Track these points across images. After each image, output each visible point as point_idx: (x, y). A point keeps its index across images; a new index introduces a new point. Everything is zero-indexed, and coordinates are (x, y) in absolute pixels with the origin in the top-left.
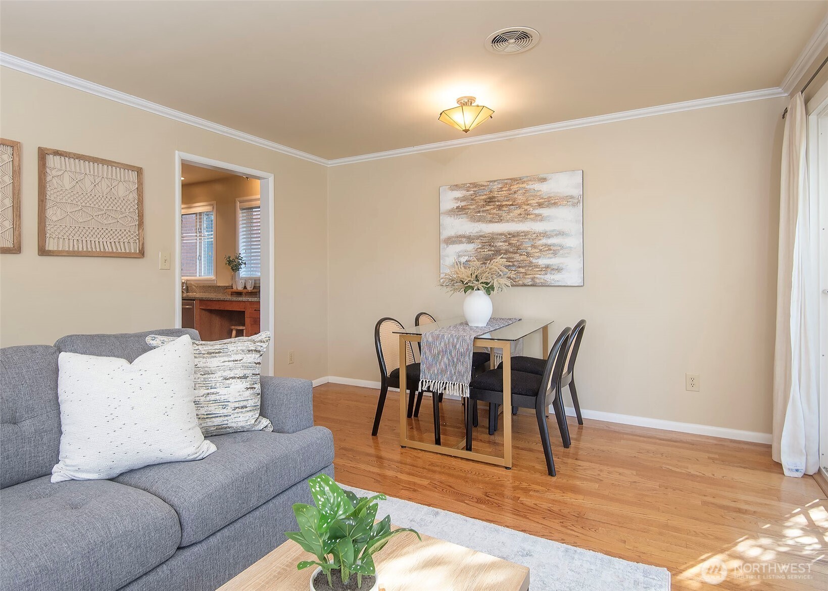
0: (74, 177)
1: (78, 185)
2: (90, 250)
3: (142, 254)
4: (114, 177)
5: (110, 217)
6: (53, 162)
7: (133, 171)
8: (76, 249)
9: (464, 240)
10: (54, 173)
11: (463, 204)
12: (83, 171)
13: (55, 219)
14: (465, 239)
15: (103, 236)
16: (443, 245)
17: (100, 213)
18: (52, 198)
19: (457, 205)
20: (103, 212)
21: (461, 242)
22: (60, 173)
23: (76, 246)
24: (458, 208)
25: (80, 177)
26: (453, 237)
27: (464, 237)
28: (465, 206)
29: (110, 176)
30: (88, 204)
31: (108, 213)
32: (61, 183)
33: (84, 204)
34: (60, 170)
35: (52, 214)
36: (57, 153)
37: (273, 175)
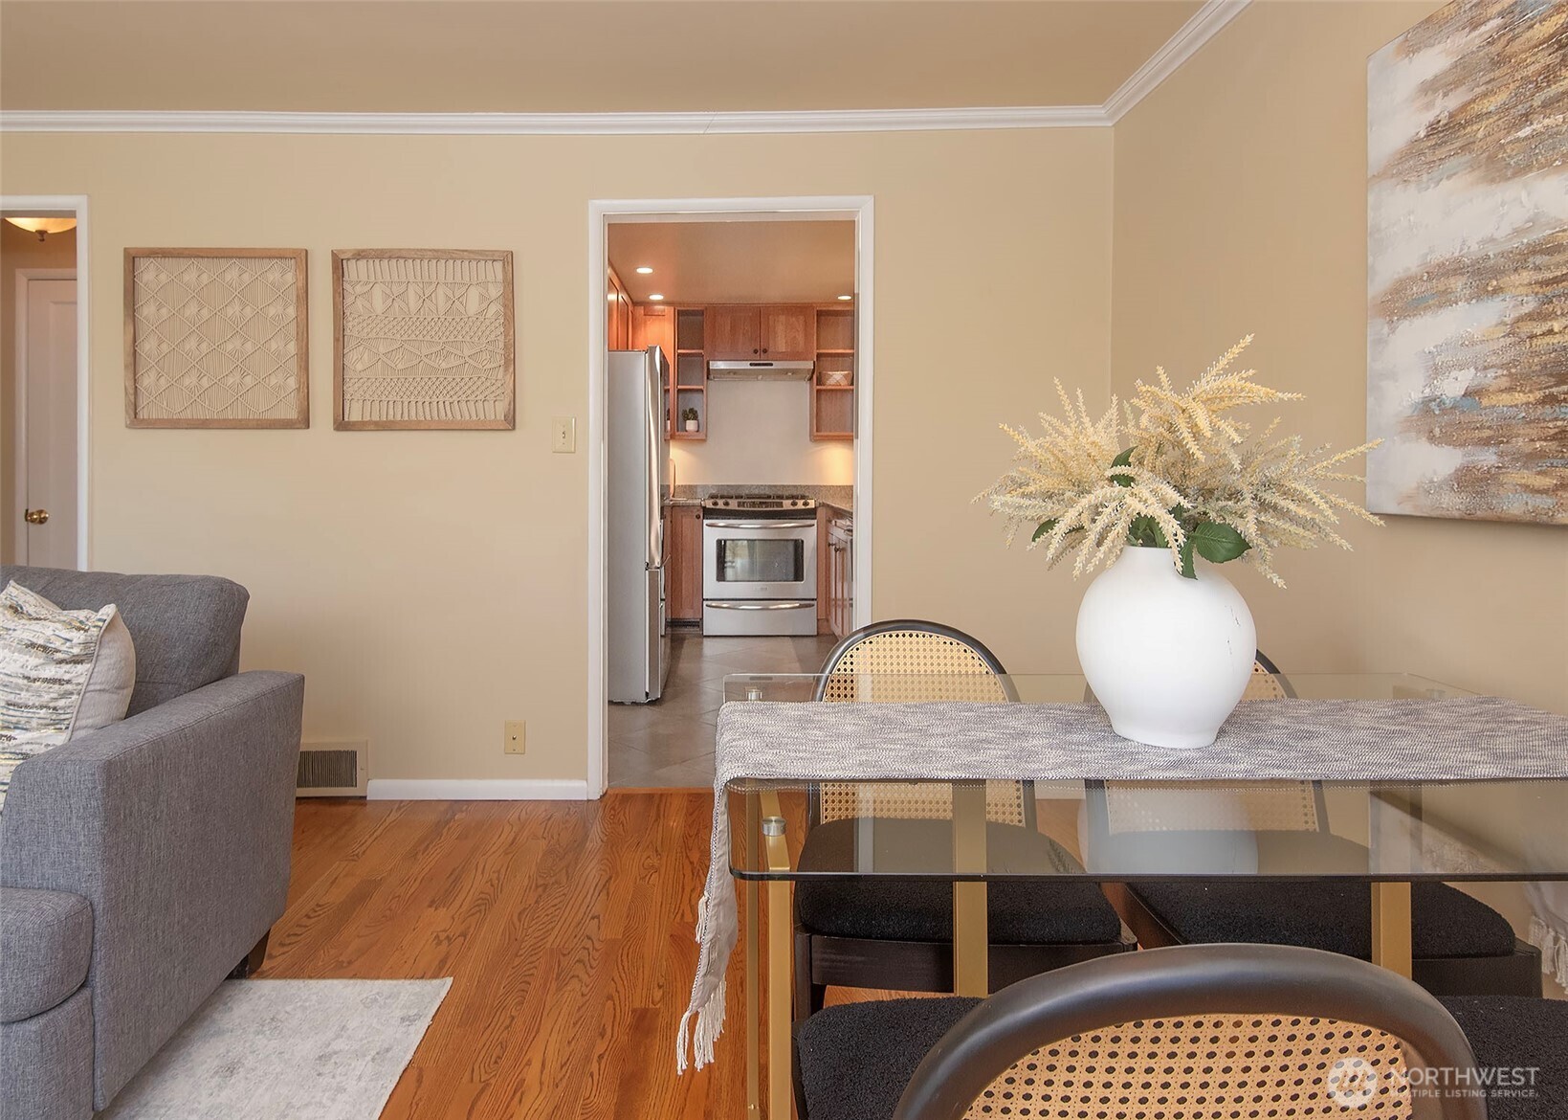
0: (388, 291)
1: (396, 304)
2: (414, 418)
3: (511, 422)
4: (458, 279)
5: (453, 356)
6: (354, 270)
7: (494, 260)
8: (391, 418)
9: (1457, 284)
10: (359, 289)
11: (1453, 102)
12: (404, 279)
13: (359, 367)
14: (1464, 279)
15: (438, 392)
16: (1378, 327)
17: (434, 350)
18: (355, 334)
19: (1430, 117)
20: (439, 348)
21: (1445, 299)
22: (366, 288)
23: (391, 412)
24: (1433, 129)
25: (397, 290)
26: (1413, 279)
27: (1454, 268)
28: (1464, 107)
29: (450, 279)
30: (413, 337)
31: (448, 348)
32: (368, 306)
33: (405, 337)
34: (366, 283)
35: (357, 361)
36: (360, 255)
37: (872, 197)
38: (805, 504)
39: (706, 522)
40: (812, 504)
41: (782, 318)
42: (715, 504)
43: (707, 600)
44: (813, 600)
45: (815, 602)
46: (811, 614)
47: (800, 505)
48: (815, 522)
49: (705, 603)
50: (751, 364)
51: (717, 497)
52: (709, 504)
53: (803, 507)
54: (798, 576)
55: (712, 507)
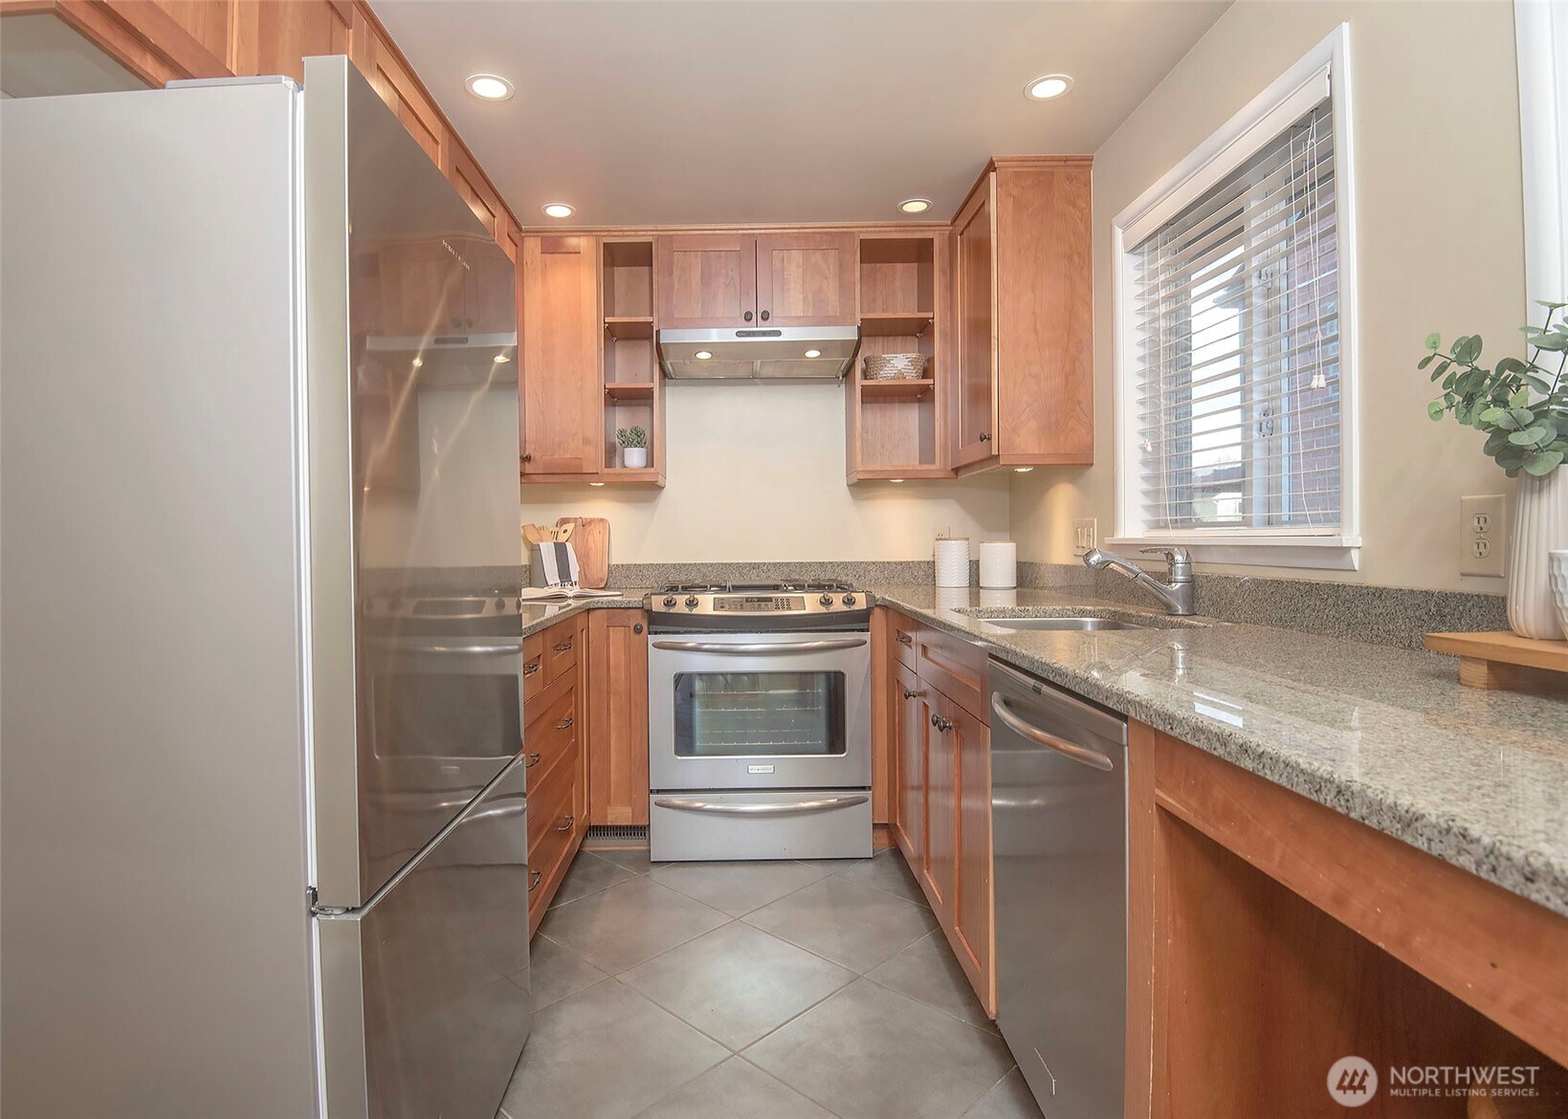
38: (850, 601)
39: (652, 639)
40: (861, 602)
41: (796, 256)
42: (669, 603)
43: (658, 791)
44: (863, 788)
45: (868, 794)
46: (862, 817)
47: (838, 604)
48: (866, 636)
49: (654, 798)
50: (739, 334)
51: (673, 589)
52: (658, 604)
53: (845, 608)
54: (835, 742)
55: (663, 609)
